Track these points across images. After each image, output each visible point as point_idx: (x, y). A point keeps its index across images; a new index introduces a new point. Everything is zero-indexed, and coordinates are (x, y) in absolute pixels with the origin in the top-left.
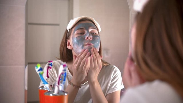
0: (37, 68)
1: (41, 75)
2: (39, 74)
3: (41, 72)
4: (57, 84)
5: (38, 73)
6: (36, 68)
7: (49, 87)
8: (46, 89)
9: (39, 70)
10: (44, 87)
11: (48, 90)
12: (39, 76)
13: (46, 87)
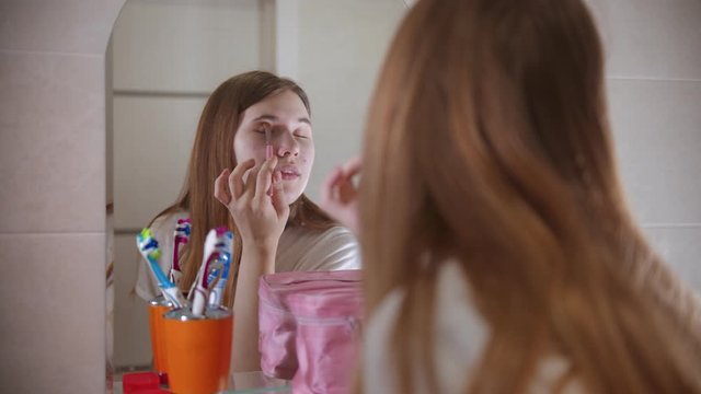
0: (142, 241)
1: (155, 261)
2: (149, 257)
3: (153, 251)
4: (200, 287)
5: (145, 253)
6: (138, 239)
7: (179, 296)
8: (170, 305)
9: (147, 247)
10: (164, 299)
11: (176, 306)
12: (148, 262)
13: (169, 296)
